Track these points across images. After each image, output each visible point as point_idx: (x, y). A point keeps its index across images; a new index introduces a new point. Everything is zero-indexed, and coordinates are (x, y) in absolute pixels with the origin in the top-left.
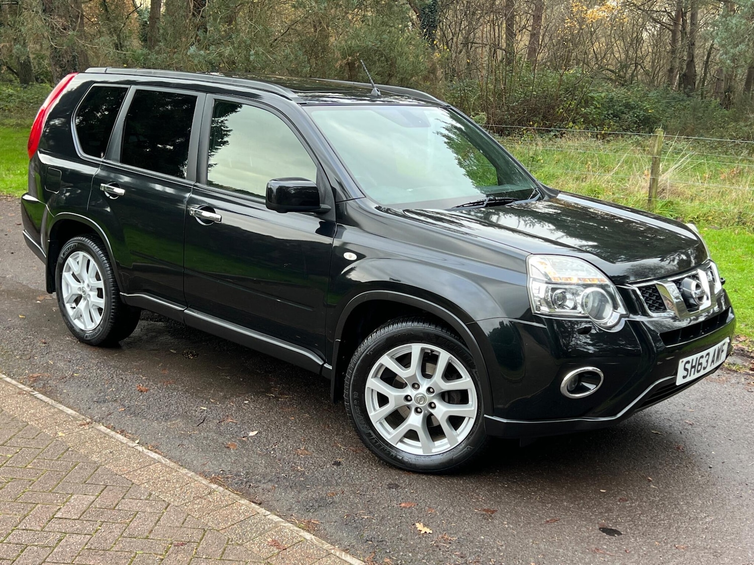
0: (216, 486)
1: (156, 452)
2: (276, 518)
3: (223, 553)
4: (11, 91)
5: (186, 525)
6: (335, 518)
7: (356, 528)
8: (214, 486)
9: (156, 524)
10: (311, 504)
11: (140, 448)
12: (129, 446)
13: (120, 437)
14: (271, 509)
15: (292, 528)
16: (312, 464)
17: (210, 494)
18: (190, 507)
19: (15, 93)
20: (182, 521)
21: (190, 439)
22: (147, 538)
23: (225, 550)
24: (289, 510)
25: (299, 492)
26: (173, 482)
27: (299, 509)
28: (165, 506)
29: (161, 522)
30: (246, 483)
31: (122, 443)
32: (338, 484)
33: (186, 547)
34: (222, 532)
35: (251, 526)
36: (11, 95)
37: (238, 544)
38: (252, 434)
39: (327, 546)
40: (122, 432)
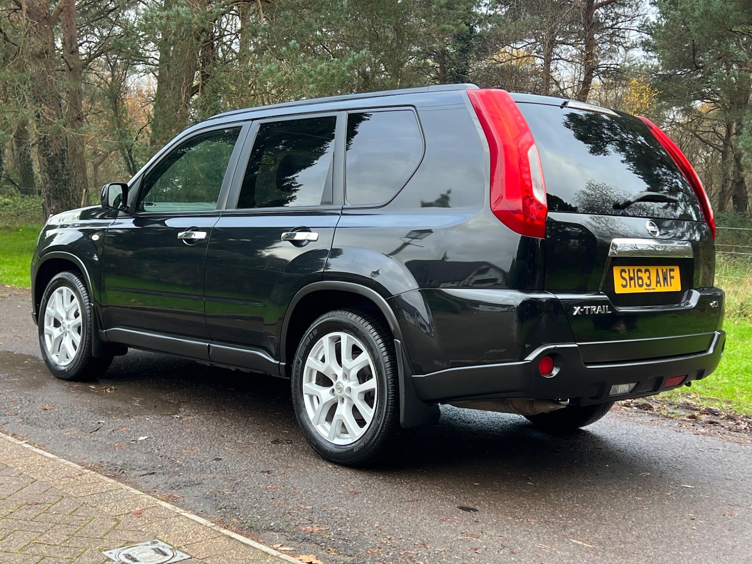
0: (89, 471)
1: (41, 449)
2: (137, 492)
3: (74, 511)
4: (7, 200)
5: (46, 493)
6: (196, 493)
7: (216, 500)
8: (86, 471)
9: (17, 492)
10: (177, 484)
11: (27, 446)
12: (16, 444)
13: (10, 438)
14: (136, 487)
15: (150, 499)
16: (193, 459)
17: (80, 475)
18: (56, 483)
19: (11, 201)
20: (43, 491)
21: (78, 441)
22: (4, 499)
23: (77, 509)
24: (155, 488)
25: (170, 477)
26: (48, 467)
27: (165, 488)
28: (32, 480)
29: (23, 491)
30: (121, 470)
31: (9, 441)
32: (211, 472)
33: (39, 506)
34: (80, 499)
35: (111, 496)
36: (7, 204)
37: (91, 506)
38: (141, 438)
39: (178, 510)
40: (13, 435)
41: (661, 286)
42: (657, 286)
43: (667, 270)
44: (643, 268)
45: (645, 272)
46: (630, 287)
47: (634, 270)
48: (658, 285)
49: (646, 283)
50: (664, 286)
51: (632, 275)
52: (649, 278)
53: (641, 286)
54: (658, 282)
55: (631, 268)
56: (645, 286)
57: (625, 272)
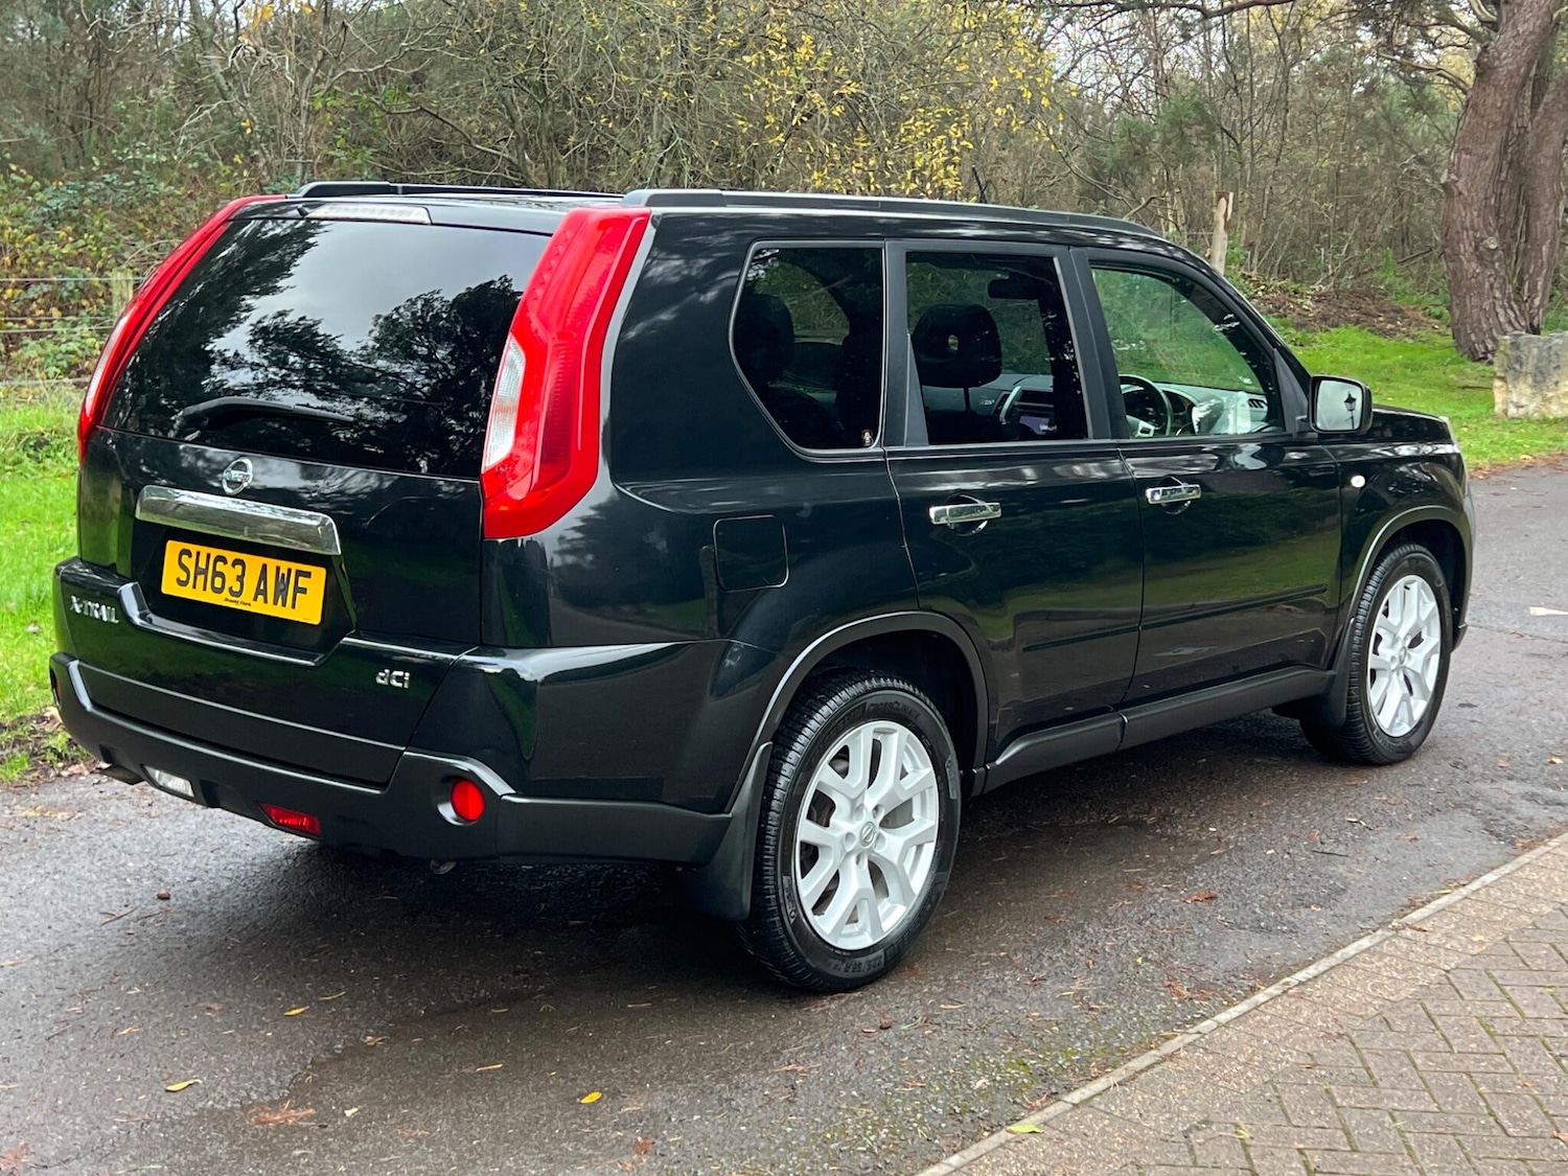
41: (266, 601)
42: (255, 599)
43: (289, 570)
44: (231, 556)
45: (233, 565)
46: (194, 587)
47: (209, 556)
48: (261, 597)
49: (231, 589)
50: (275, 603)
51: (202, 565)
52: (240, 579)
53: (219, 591)
54: (261, 592)
55: (204, 550)
56: (226, 592)
57: (190, 556)
